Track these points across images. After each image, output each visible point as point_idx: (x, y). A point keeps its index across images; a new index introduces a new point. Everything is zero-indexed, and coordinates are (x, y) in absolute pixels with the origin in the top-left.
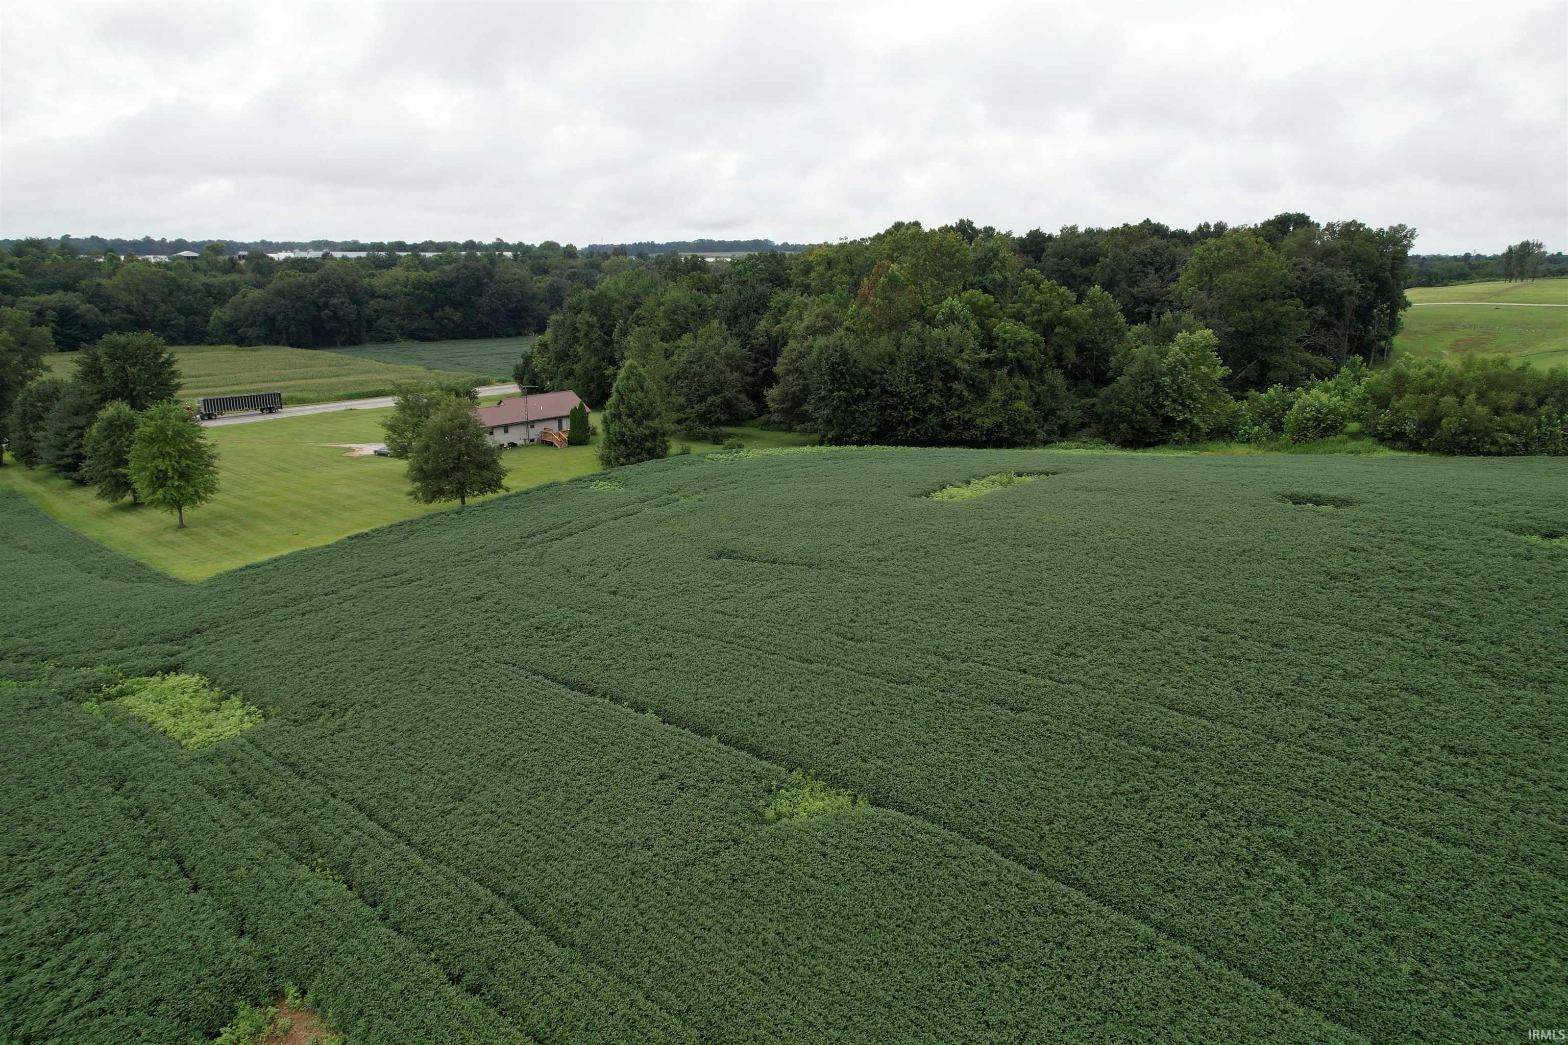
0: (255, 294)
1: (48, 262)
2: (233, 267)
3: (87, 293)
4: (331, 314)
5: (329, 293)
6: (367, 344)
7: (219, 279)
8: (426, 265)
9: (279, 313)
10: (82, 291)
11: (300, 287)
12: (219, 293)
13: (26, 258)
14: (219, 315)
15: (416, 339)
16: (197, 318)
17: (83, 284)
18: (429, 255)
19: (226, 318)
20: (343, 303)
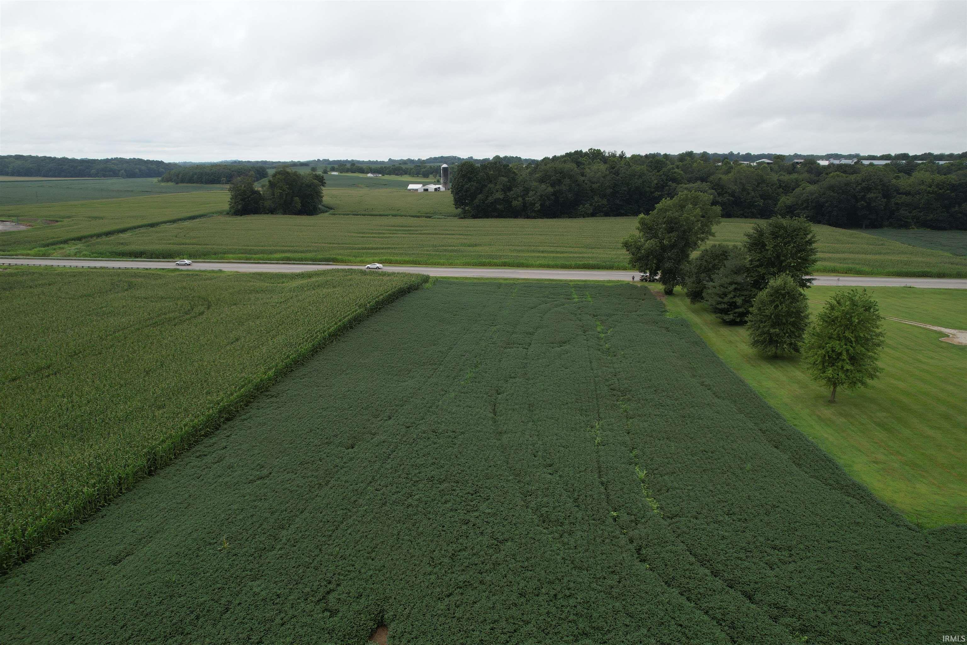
0: (811, 188)
1: (695, 165)
2: (793, 170)
3: (713, 183)
4: (865, 204)
5: (868, 189)
6: (886, 229)
7: (786, 177)
8: (940, 170)
9: (827, 202)
10: (711, 182)
11: (847, 184)
12: (786, 186)
13: (685, 162)
14: (785, 200)
15: (928, 227)
16: (770, 202)
17: (711, 178)
18: (941, 163)
19: (789, 202)
20: (877, 197)
